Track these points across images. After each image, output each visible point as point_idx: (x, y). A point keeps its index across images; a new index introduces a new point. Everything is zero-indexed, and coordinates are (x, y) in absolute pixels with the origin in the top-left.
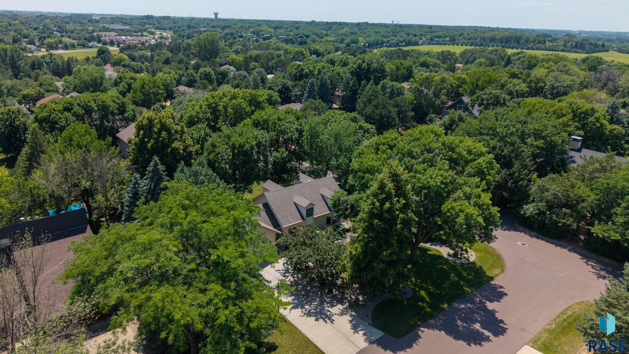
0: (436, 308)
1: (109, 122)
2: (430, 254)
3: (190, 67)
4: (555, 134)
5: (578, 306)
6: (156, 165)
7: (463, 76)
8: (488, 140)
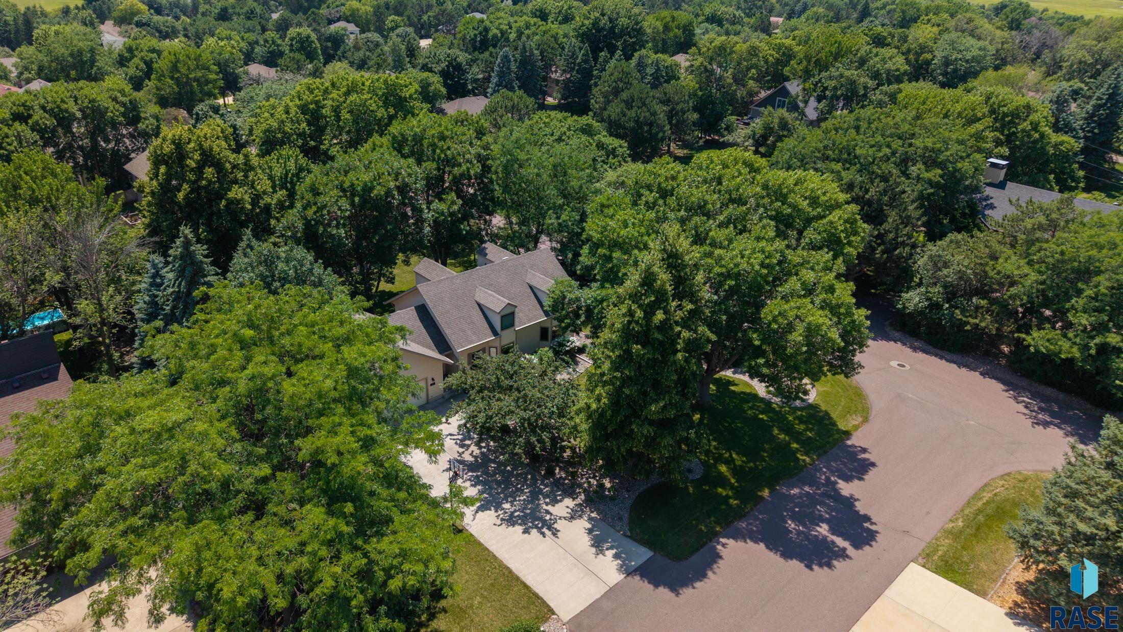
0: (748, 496)
1: (107, 141)
2: (734, 391)
3: (270, 26)
4: (961, 158)
5: (1001, 483)
6: (187, 244)
7: (788, 42)
8: (839, 172)
